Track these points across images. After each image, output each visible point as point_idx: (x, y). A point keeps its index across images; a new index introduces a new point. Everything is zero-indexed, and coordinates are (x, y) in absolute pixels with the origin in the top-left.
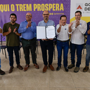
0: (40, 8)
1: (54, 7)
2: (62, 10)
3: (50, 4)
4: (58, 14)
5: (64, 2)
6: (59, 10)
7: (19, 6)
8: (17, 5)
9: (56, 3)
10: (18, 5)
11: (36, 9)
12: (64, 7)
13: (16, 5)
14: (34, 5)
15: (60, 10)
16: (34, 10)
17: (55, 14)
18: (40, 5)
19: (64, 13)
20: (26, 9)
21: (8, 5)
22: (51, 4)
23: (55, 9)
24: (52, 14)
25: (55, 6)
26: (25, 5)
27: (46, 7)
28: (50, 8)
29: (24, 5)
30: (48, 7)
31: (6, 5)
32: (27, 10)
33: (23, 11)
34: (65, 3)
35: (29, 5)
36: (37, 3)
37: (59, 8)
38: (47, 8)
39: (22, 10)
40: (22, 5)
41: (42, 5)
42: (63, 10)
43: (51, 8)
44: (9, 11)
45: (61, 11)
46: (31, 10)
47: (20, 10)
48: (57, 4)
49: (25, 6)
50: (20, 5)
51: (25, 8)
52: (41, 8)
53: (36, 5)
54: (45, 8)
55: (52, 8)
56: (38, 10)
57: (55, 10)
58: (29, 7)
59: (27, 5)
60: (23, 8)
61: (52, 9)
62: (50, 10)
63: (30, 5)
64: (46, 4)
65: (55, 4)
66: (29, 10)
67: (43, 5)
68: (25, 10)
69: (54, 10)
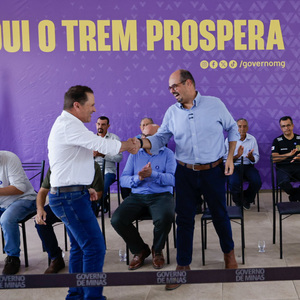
0: (175, 38)
1: (240, 35)
2: (275, 46)
3: (221, 23)
4: (258, 64)
5: (284, 14)
6: (261, 47)
7: (76, 29)
8: (69, 24)
9: (247, 18)
10: (75, 23)
11: (160, 44)
12: (285, 36)
13: (64, 23)
14: (150, 24)
15: (270, 47)
16: (150, 47)
17: (246, 65)
18: (175, 24)
19: (287, 62)
20: (109, 41)
21: (26, 24)
22: (227, 23)
23: (245, 41)
24: (233, 64)
25: (244, 29)
26: (107, 23)
27: (204, 33)
28: (222, 39)
29: (103, 23)
30: (215, 33)
31: (16, 23)
32: (116, 48)
33: (97, 53)
34: (288, 19)
35: (124, 25)
36: (162, 16)
37: (265, 38)
38: (211, 38)
39: (93, 48)
40: (90, 23)
41: (187, 23)
42: (281, 47)
43: (228, 38)
44: (27, 48)
45: (274, 54)
46: (134, 48)
47: (83, 48)
48: (252, 23)
49: (108, 29)
50: (83, 24)
51: (107, 35)
52: (180, 38)
53: (157, 23)
54: (200, 37)
55: (233, 40)
56: (167, 47)
57: (244, 47)
58: (124, 35)
59: (117, 24)
60: (96, 38)
61: (230, 44)
62: (221, 47)
63: (132, 24)
64: (204, 23)
65: (244, 22)
66: (125, 48)
67: (192, 23)
68: (107, 48)
69: (239, 46)
